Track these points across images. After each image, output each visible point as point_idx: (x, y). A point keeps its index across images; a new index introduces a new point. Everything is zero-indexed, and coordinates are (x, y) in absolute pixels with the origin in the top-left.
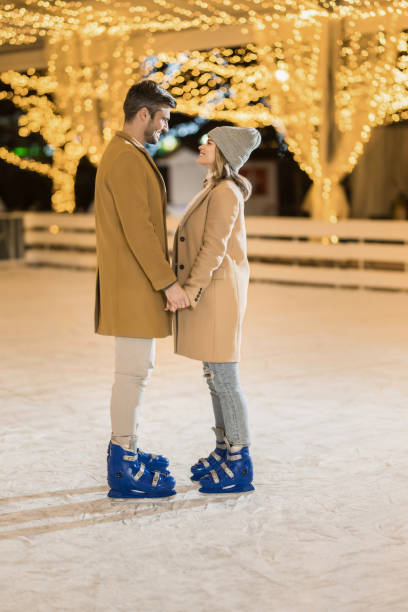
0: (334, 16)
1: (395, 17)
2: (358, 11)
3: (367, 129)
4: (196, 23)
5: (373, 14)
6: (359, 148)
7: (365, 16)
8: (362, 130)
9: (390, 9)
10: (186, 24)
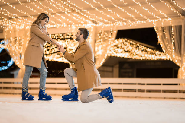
0: (97, 25)
1: (116, 26)
2: (105, 24)
3: (106, 55)
4: (55, 26)
5: (109, 25)
6: (104, 60)
7: (107, 25)
8: (105, 55)
9: (114, 24)
10: (52, 26)
